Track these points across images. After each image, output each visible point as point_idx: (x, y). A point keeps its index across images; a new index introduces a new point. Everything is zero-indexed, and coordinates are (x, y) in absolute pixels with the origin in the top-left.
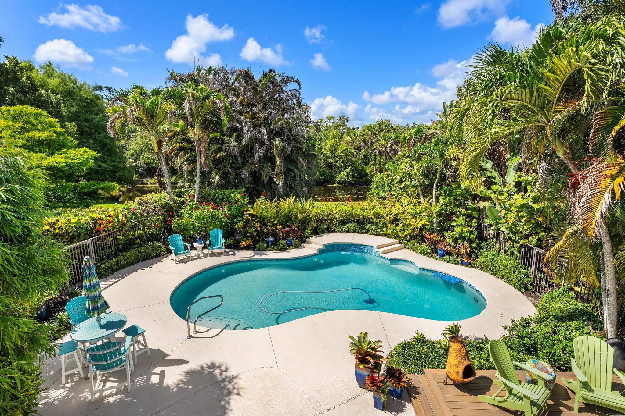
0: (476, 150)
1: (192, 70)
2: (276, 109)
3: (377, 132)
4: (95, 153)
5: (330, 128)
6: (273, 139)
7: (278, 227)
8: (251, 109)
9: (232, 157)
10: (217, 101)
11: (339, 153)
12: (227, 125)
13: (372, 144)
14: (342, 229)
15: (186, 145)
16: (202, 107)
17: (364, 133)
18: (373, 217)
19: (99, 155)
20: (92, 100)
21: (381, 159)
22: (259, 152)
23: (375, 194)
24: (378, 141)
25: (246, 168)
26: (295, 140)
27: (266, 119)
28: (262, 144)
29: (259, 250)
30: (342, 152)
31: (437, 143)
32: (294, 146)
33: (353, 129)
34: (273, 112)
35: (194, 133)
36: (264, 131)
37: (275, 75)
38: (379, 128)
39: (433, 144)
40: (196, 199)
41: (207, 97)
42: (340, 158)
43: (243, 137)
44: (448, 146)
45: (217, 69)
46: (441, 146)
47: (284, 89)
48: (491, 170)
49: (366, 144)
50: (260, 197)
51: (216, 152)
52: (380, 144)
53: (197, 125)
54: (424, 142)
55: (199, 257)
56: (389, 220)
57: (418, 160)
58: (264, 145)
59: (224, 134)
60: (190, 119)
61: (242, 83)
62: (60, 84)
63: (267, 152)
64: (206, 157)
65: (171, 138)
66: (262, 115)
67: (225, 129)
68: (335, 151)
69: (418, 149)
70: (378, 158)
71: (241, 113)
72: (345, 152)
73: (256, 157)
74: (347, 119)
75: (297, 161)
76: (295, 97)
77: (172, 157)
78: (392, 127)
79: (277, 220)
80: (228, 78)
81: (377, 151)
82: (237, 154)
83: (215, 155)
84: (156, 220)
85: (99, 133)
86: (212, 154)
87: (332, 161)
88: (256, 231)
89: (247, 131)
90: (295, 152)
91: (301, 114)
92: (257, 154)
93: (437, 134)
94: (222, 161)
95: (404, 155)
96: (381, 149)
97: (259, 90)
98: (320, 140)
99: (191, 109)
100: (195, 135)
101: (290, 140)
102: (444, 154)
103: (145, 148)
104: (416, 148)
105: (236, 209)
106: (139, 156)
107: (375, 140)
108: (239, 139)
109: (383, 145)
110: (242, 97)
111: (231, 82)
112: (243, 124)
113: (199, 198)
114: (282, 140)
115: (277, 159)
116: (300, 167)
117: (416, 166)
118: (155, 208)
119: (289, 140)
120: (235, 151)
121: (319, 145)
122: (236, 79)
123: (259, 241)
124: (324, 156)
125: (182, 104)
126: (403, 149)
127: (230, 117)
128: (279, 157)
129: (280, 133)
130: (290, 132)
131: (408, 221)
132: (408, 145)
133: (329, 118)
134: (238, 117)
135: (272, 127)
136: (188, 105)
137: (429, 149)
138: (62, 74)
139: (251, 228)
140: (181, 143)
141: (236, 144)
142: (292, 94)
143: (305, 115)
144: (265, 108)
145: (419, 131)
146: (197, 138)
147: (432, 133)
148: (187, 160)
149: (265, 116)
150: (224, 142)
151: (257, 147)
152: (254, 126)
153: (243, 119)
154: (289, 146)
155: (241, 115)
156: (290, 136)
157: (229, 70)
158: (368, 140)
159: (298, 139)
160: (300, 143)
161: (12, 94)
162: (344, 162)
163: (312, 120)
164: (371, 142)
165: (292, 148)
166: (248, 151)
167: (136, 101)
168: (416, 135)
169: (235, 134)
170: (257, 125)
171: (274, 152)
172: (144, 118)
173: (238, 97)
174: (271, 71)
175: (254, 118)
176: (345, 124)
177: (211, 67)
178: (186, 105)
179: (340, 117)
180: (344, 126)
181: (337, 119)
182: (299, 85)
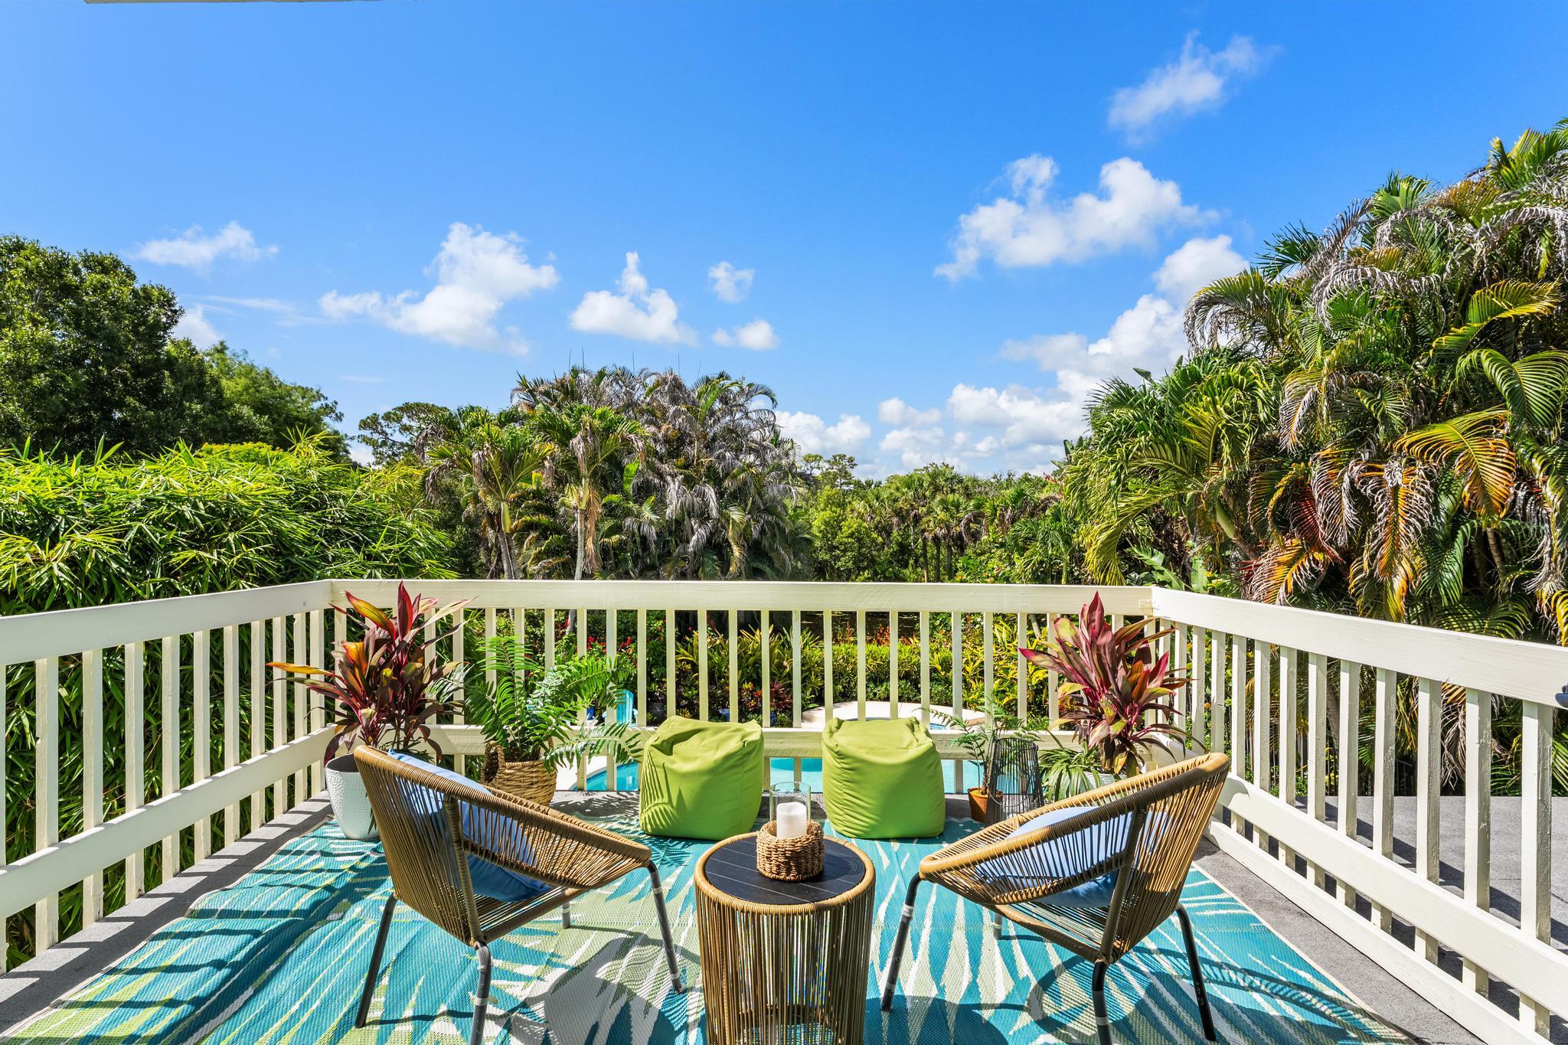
0: (1108, 528)
1: (561, 372)
2: (734, 448)
3: (927, 493)
6: (727, 509)
7: (745, 686)
8: (683, 449)
9: (636, 545)
10: (632, 436)
11: (842, 537)
12: (634, 482)
13: (917, 519)
14: (875, 694)
15: (543, 519)
16: (601, 448)
17: (898, 494)
18: (939, 668)
21: (939, 551)
22: (699, 535)
23: (938, 622)
24: (930, 512)
25: (668, 566)
26: (769, 510)
27: (713, 468)
28: (703, 517)
30: (851, 535)
31: (1057, 518)
32: (767, 522)
33: (869, 484)
34: (728, 454)
35: (579, 495)
36: (711, 492)
37: (732, 384)
38: (931, 484)
39: (1048, 520)
41: (609, 427)
42: (845, 551)
43: (668, 504)
44: (1076, 524)
45: (612, 370)
46: (1063, 523)
48: (1162, 568)
49: (903, 519)
51: (610, 533)
52: (936, 518)
53: (588, 481)
54: (1032, 515)
56: (971, 674)
57: (1022, 550)
58: (709, 519)
59: (627, 497)
63: (713, 534)
66: (706, 461)
67: (629, 488)
68: (834, 535)
69: (1021, 528)
70: (931, 551)
71: (664, 458)
72: (858, 537)
73: (691, 544)
74: (851, 460)
75: (772, 555)
76: (767, 423)
78: (961, 481)
80: (635, 389)
81: (929, 536)
82: (651, 537)
83: (607, 540)
86: (604, 536)
87: (827, 557)
89: (676, 492)
90: (769, 535)
91: (781, 458)
92: (692, 539)
93: (1056, 500)
95: (994, 542)
96: (938, 530)
97: (699, 411)
99: (586, 454)
100: (580, 499)
101: (759, 510)
102: (1071, 539)
104: (1017, 528)
105: (654, 650)
107: (924, 509)
108: (658, 508)
109: (942, 521)
110: (667, 427)
111: (641, 397)
112: (668, 478)
114: (744, 510)
115: (735, 548)
116: (777, 565)
117: (1019, 563)
119: (757, 510)
120: (653, 531)
122: (649, 393)
125: (566, 444)
126: (991, 529)
128: (737, 544)
129: (738, 496)
130: (759, 493)
131: (1011, 672)
132: (1002, 522)
133: (809, 459)
134: (658, 464)
135: (726, 485)
136: (582, 444)
137: (1042, 528)
138: (250, 367)
139: (690, 689)
140: (534, 514)
141: (654, 517)
142: (759, 419)
143: (789, 460)
144: (710, 447)
145: (1021, 494)
146: (583, 506)
147: (1047, 499)
149: (710, 462)
150: (628, 513)
151: (695, 524)
152: (689, 482)
153: (666, 468)
154: (758, 522)
155: (664, 461)
156: (759, 501)
157: (635, 374)
158: (907, 511)
159: (777, 508)
160: (778, 516)
161: (196, 418)
162: (857, 561)
164: (915, 515)
165: (762, 527)
166: (670, 533)
167: (491, 438)
168: (1015, 502)
169: (652, 498)
170: (695, 481)
171: (730, 534)
173: (660, 427)
174: (721, 376)
175: (689, 465)
176: (846, 473)
177: (604, 369)
178: (577, 444)
179: (835, 457)
180: (845, 477)
181: (829, 462)
182: (773, 400)
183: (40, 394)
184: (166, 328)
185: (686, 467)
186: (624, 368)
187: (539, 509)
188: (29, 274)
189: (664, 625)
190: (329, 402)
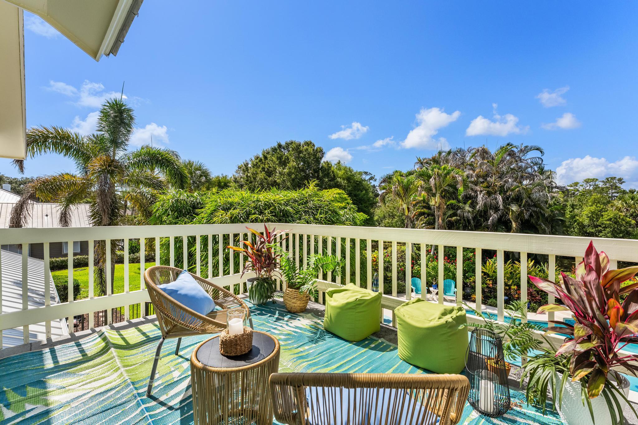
1: (435, 154)
2: (513, 177)
4: (367, 216)
5: (589, 192)
6: (509, 205)
7: (513, 287)
8: (486, 180)
9: (465, 221)
10: (457, 176)
11: (604, 220)
12: (462, 195)
15: (426, 211)
16: (444, 181)
19: (369, 217)
20: (360, 182)
22: (493, 217)
26: (536, 205)
27: (502, 187)
28: (496, 209)
29: (490, 305)
30: (610, 220)
32: (534, 211)
33: (631, 192)
34: (510, 180)
35: (434, 202)
36: (500, 198)
37: (513, 147)
40: (432, 253)
41: (448, 173)
42: (605, 227)
43: (477, 204)
45: (455, 150)
47: (522, 158)
50: (492, 258)
51: (451, 216)
53: (438, 195)
55: (433, 300)
58: (499, 210)
59: (459, 201)
60: (434, 191)
61: (478, 158)
62: (344, 174)
63: (501, 217)
64: (443, 220)
65: (415, 206)
66: (498, 184)
67: (460, 197)
68: (598, 219)
71: (476, 184)
72: (615, 220)
73: (489, 221)
74: (620, 180)
75: (538, 227)
76: (536, 164)
77: (414, 220)
79: (511, 281)
80: (465, 156)
82: (471, 218)
83: (450, 219)
84: (402, 265)
85: (361, 204)
86: (448, 218)
88: (487, 287)
89: (482, 198)
90: (535, 217)
91: (543, 180)
92: (491, 218)
94: (455, 224)
97: (495, 162)
98: (573, 206)
99: (435, 184)
100: (436, 202)
101: (529, 205)
103: (387, 215)
105: (468, 265)
106: (382, 221)
108: (473, 205)
110: (477, 170)
111: (468, 159)
112: (478, 193)
113: (434, 253)
114: (520, 206)
115: (513, 223)
118: (402, 256)
119: (527, 206)
120: (470, 216)
121: (571, 212)
122: (472, 156)
123: (491, 298)
124: (578, 224)
125: (429, 181)
127: (466, 187)
128: (515, 222)
129: (517, 199)
130: (530, 198)
133: (587, 181)
134: (474, 187)
135: (508, 194)
136: (434, 181)
138: (346, 167)
140: (422, 209)
141: (470, 209)
142: (532, 162)
143: (549, 180)
144: (501, 178)
146: (437, 205)
148: (425, 223)
149: (500, 184)
150: (459, 208)
151: (492, 212)
152: (489, 194)
153: (478, 188)
154: (528, 211)
155: (476, 185)
156: (529, 201)
157: (466, 150)
159: (539, 204)
160: (541, 208)
163: (558, 185)
165: (531, 213)
166: (481, 216)
167: (399, 181)
169: (470, 201)
170: (492, 193)
171: (510, 217)
172: (402, 192)
173: (474, 171)
174: (508, 145)
175: (489, 187)
176: (616, 187)
177: (450, 150)
178: (432, 181)
179: (607, 179)
180: (615, 189)
181: (603, 181)
182: (541, 152)
183: (293, 180)
184: (321, 158)
185: (488, 187)
186: (461, 148)
187: (424, 207)
188: (293, 150)
189: (474, 255)
190: (373, 176)
